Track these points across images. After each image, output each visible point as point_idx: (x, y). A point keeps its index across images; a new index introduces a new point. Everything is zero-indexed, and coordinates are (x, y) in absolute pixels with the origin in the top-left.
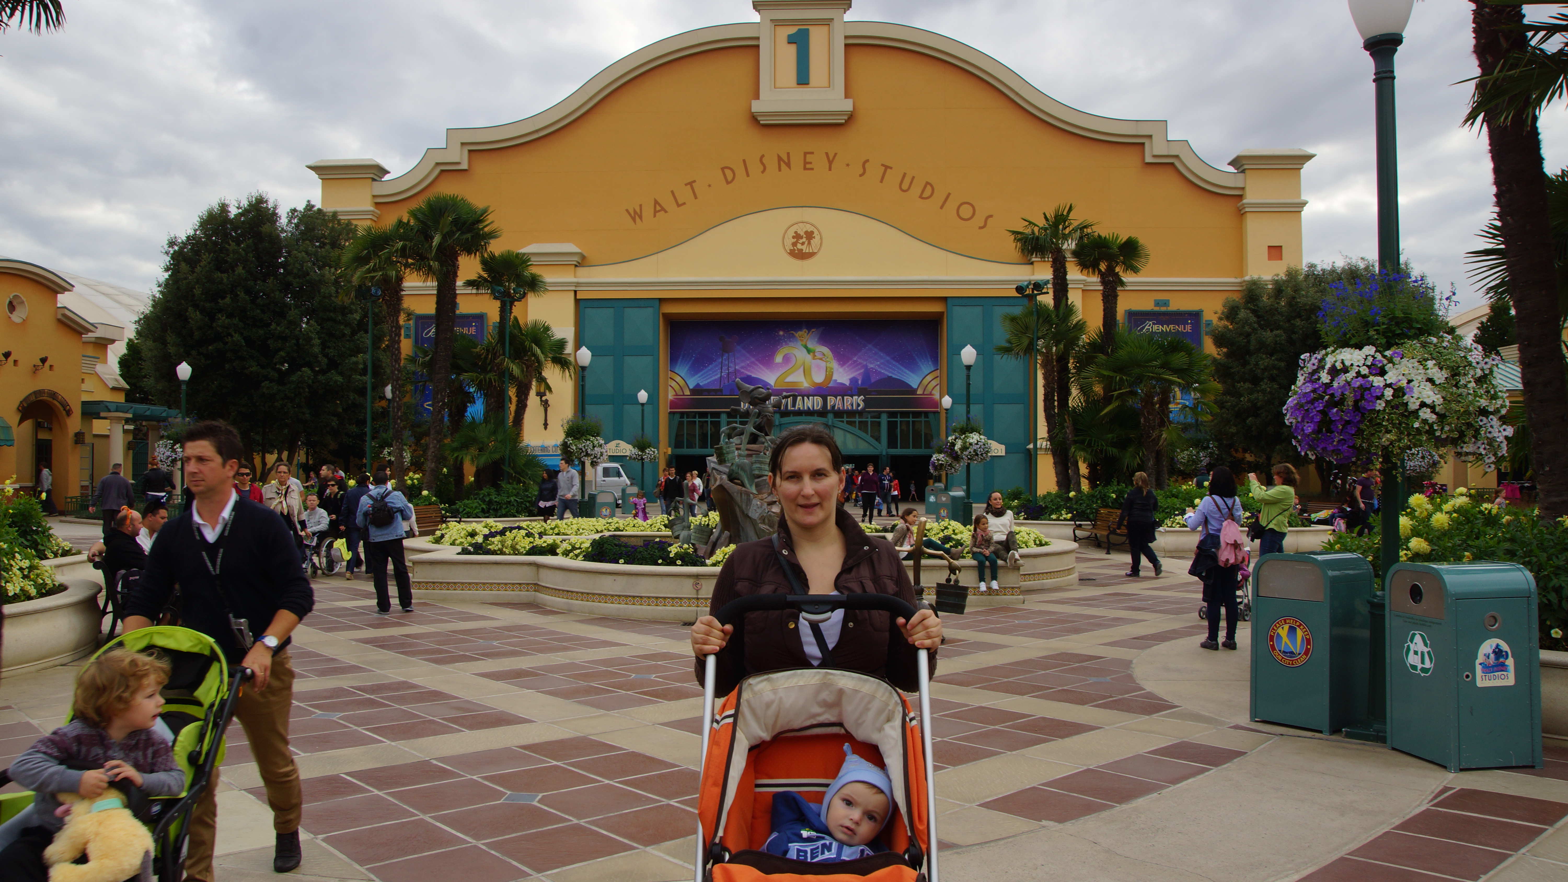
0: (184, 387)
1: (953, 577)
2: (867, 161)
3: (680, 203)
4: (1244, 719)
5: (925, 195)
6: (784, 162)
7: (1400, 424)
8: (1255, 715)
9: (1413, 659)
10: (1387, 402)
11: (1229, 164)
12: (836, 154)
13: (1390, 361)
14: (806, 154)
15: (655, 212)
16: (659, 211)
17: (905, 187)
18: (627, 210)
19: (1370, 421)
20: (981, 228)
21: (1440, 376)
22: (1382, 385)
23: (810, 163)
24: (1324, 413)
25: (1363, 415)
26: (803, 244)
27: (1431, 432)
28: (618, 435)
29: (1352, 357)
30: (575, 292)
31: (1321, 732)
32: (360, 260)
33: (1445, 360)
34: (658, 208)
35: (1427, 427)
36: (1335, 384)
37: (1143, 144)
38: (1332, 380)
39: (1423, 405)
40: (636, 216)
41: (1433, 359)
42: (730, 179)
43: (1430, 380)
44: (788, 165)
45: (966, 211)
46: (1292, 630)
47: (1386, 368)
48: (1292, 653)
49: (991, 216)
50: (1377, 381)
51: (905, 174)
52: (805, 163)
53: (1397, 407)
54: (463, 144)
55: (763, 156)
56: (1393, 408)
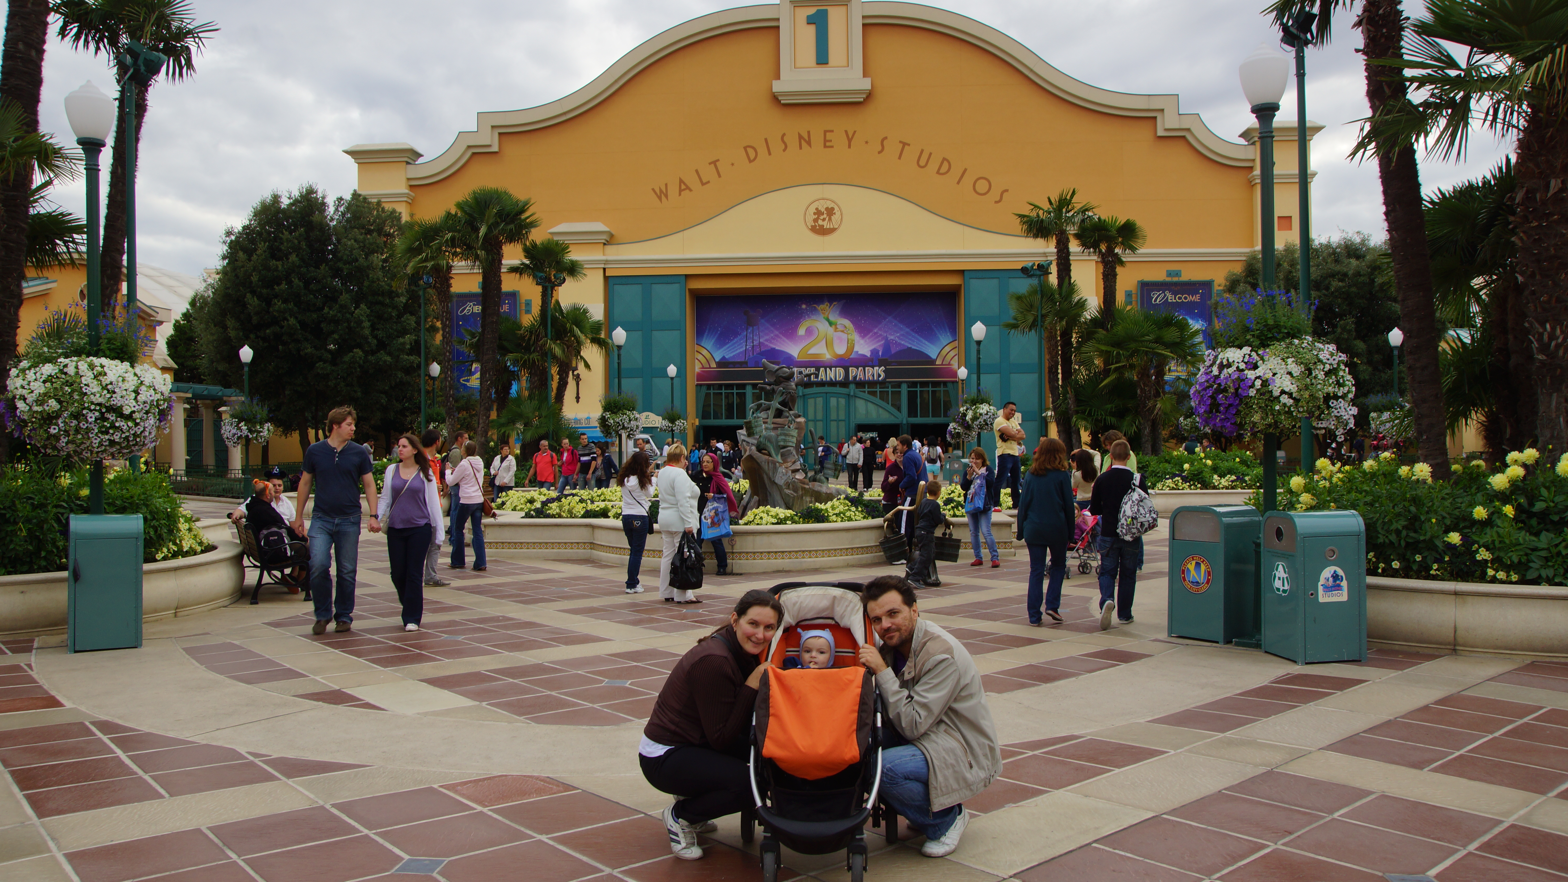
0: (246, 369)
1: (948, 531)
2: (886, 138)
3: (704, 181)
4: (1164, 635)
5: (943, 170)
6: (805, 140)
7: (1267, 406)
8: (1170, 631)
9: (1277, 584)
10: (1258, 390)
11: (1240, 136)
12: (855, 132)
13: (1262, 359)
14: (825, 132)
15: (681, 191)
16: (684, 190)
17: (922, 163)
18: (653, 189)
19: (1246, 404)
20: (996, 202)
21: (1296, 370)
22: (1253, 378)
23: (831, 141)
24: (1212, 397)
25: (1241, 400)
26: (824, 220)
27: (1289, 413)
28: (648, 408)
29: (1235, 355)
30: (604, 269)
31: (1217, 642)
32: (413, 251)
33: (1301, 358)
34: (683, 187)
35: (1286, 409)
36: (1222, 376)
37: (1155, 118)
38: (1220, 373)
39: (1283, 392)
40: (662, 194)
41: (1293, 357)
42: (752, 158)
43: (1290, 373)
44: (809, 143)
45: (982, 186)
46: (1198, 565)
47: (1259, 364)
48: (1197, 582)
49: (1007, 191)
50: (1251, 374)
51: (922, 151)
52: (825, 141)
53: (1263, 394)
54: (493, 127)
55: (784, 135)
56: (1261, 394)
